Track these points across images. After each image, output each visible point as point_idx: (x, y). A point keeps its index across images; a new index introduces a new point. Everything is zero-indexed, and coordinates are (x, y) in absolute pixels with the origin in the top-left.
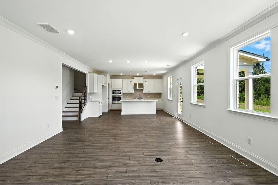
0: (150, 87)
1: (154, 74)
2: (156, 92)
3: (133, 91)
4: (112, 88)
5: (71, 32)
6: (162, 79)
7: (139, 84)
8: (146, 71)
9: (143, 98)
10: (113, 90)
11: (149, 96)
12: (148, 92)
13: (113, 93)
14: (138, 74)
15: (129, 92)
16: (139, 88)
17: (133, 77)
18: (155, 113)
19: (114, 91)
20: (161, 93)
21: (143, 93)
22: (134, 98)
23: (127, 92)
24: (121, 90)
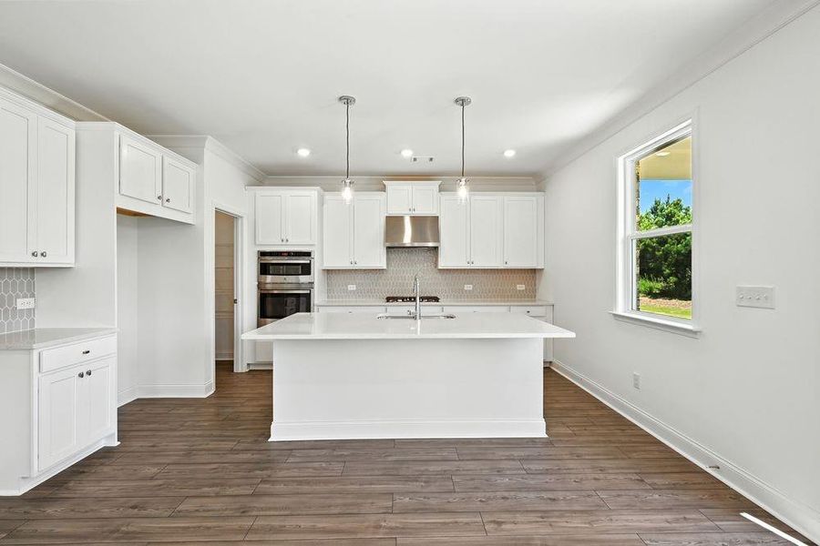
2: (510, 265)
3: (378, 260)
4: (260, 240)
7: (415, 219)
9: (436, 299)
10: (263, 254)
11: (468, 287)
12: (463, 265)
13: (264, 269)
15: (359, 265)
16: (414, 239)
17: (379, 180)
20: (534, 271)
21: (440, 268)
22: (388, 299)
23: (345, 265)
24: (308, 254)
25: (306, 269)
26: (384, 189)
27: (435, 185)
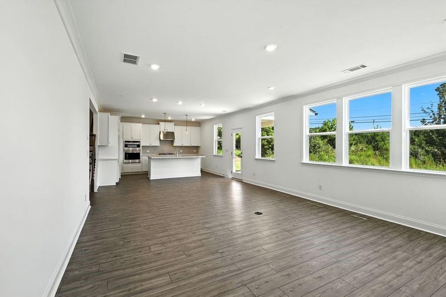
0: (184, 137)
1: (193, 120)
2: (193, 145)
3: (158, 144)
4: (125, 138)
5: (155, 67)
6: (200, 126)
8: (187, 115)
10: (125, 142)
11: (181, 151)
12: (180, 145)
13: (126, 146)
14: (169, 118)
15: (152, 145)
16: (164, 138)
17: (158, 122)
18: (199, 174)
19: (127, 143)
20: (198, 147)
21: (174, 145)
22: (160, 154)
23: (148, 145)
24: (139, 142)
25: (139, 146)
26: (159, 124)
27: (173, 124)
